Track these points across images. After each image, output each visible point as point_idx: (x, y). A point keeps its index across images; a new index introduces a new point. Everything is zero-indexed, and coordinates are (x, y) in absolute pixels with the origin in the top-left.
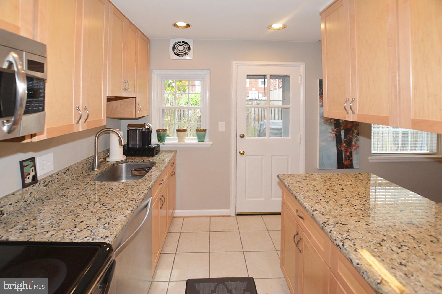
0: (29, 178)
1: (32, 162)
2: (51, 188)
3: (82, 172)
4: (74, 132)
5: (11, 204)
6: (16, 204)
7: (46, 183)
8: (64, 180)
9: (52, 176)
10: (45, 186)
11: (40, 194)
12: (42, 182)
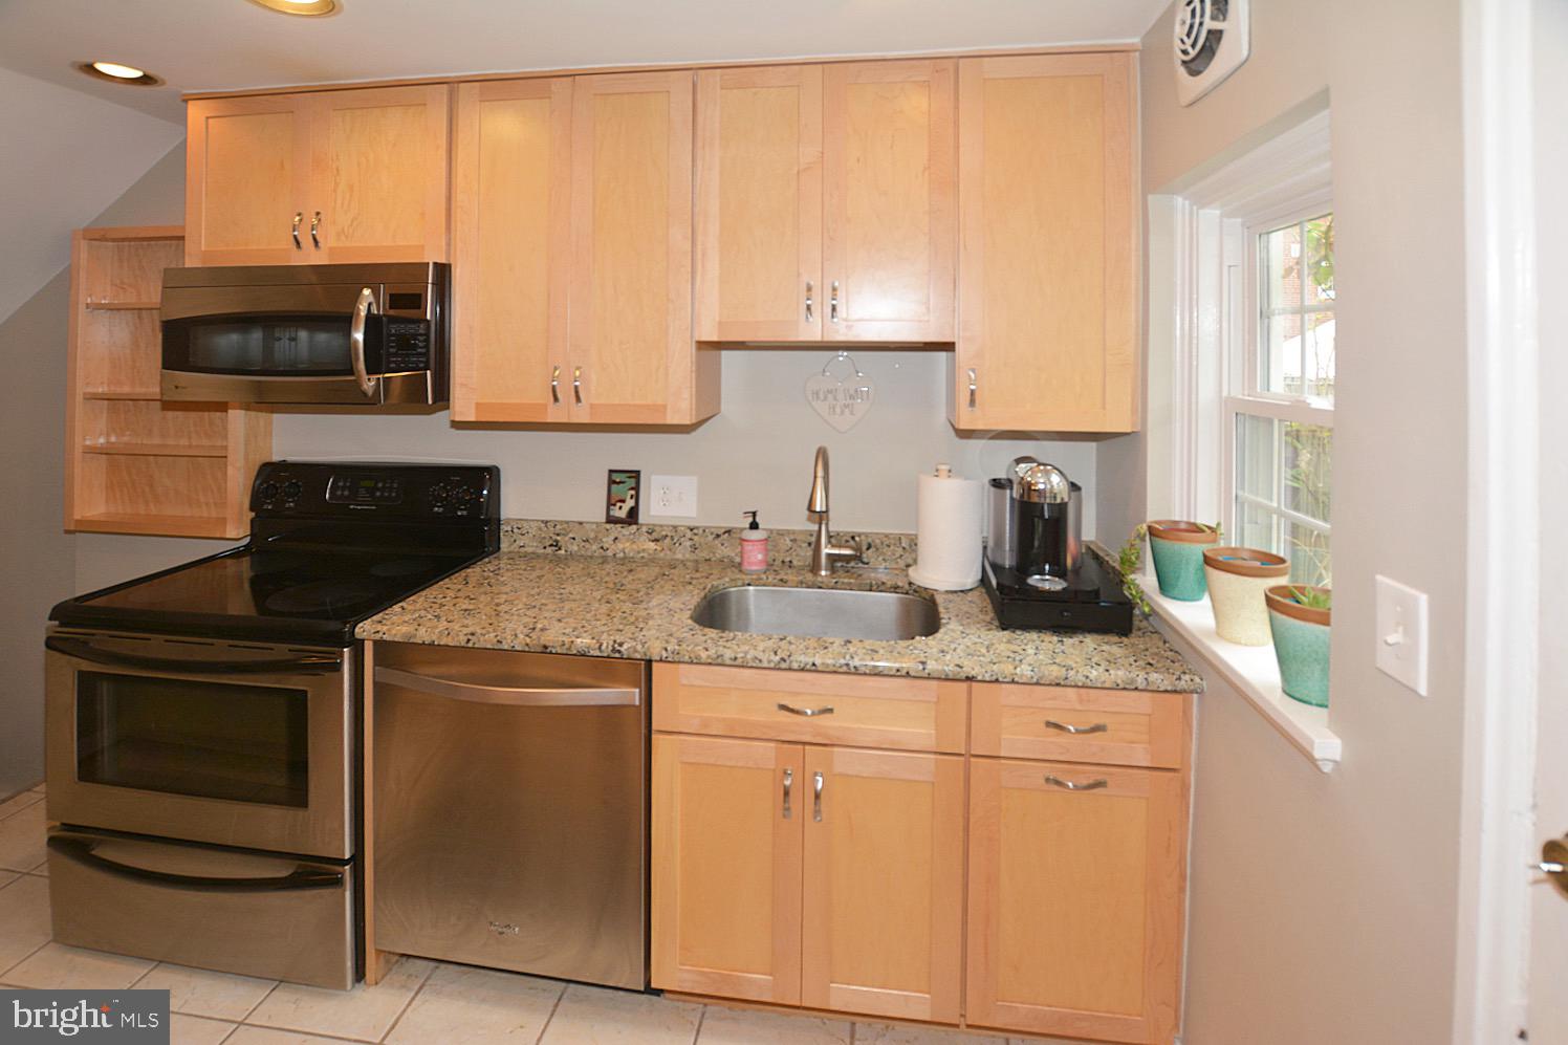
0: (620, 508)
1: (633, 480)
2: (668, 552)
3: (791, 562)
4: (549, 420)
5: (574, 539)
6: (583, 544)
7: (655, 536)
8: (714, 553)
9: (675, 527)
10: (653, 541)
11: (639, 552)
12: (644, 529)
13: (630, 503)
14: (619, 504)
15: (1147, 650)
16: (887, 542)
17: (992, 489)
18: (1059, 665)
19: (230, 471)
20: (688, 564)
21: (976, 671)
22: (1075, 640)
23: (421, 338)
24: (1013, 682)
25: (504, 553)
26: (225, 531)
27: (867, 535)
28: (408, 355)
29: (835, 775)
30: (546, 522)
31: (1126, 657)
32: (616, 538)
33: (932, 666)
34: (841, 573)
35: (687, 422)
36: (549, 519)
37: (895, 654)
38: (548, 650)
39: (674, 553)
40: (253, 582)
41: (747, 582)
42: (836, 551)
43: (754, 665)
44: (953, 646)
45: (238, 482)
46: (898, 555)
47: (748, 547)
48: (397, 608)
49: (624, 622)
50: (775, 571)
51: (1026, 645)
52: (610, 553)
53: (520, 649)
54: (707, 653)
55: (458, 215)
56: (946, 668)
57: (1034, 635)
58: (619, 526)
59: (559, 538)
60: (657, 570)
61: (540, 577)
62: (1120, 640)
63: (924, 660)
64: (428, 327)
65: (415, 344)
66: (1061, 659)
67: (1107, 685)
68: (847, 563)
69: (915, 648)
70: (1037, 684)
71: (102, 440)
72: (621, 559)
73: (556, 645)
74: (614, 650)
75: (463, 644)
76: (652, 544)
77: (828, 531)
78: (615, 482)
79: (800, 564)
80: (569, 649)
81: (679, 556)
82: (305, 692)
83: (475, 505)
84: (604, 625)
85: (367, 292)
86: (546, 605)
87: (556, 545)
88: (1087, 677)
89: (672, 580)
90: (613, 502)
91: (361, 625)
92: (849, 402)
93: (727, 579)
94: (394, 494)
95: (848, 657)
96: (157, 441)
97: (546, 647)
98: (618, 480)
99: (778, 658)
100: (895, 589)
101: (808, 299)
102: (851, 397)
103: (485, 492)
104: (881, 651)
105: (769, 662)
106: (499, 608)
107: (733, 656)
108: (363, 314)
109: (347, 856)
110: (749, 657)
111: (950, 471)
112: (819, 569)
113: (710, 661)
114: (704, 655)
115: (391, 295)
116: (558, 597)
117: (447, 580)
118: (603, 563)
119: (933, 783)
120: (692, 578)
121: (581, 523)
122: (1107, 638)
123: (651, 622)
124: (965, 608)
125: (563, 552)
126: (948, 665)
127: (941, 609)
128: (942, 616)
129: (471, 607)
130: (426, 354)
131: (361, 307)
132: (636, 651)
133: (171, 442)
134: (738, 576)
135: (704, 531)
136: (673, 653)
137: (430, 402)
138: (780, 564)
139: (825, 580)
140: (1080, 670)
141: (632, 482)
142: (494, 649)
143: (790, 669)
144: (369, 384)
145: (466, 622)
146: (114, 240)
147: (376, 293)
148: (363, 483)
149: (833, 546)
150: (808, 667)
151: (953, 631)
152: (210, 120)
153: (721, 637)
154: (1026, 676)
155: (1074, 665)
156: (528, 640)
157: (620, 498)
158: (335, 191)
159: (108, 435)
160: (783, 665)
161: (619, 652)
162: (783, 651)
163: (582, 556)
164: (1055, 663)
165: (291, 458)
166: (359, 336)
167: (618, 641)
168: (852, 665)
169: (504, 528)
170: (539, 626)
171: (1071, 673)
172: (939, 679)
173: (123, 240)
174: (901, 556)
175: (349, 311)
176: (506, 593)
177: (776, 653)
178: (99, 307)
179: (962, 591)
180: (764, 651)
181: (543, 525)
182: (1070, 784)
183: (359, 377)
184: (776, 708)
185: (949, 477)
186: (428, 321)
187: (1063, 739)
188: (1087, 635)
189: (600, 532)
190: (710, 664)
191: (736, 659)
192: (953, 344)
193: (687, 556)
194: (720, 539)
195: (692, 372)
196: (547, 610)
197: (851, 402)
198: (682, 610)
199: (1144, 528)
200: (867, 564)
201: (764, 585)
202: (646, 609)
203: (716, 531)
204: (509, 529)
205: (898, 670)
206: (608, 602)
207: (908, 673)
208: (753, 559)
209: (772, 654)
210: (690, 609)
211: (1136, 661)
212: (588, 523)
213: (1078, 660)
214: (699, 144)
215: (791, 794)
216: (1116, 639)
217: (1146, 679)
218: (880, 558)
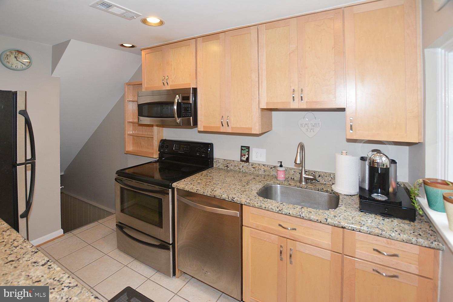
0: (244, 157)
2: (257, 172)
3: (294, 178)
4: (221, 131)
5: (232, 165)
6: (234, 167)
7: (253, 166)
8: (270, 173)
9: (259, 164)
10: (253, 168)
11: (249, 171)
12: (250, 164)
13: (247, 156)
14: (244, 156)
15: (421, 229)
16: (326, 175)
17: (360, 160)
18: (379, 229)
19: (154, 141)
20: (262, 176)
21: (346, 225)
22: (390, 220)
23: (190, 108)
24: (360, 231)
25: (214, 168)
26: (153, 156)
27: (319, 172)
28: (187, 113)
29: (297, 250)
30: (225, 160)
31: (410, 230)
32: (243, 166)
33: (329, 220)
34: (309, 184)
35: (258, 133)
36: (225, 159)
37: (317, 214)
38: (216, 197)
39: (259, 172)
40: (159, 169)
41: (279, 183)
42: (307, 176)
43: (271, 210)
44: (339, 215)
45: (156, 144)
46: (329, 180)
47: (279, 172)
48: (183, 180)
49: (238, 191)
50: (288, 181)
51: (369, 219)
52: (241, 170)
53: (209, 196)
54: (257, 205)
55: (198, 74)
56: (334, 222)
57: (373, 216)
58: (244, 162)
59: (228, 165)
60: (253, 177)
61: (220, 176)
62: (410, 223)
63: (327, 218)
64: (191, 106)
65: (188, 110)
66: (381, 226)
67: (398, 240)
68: (312, 181)
69: (325, 214)
70: (369, 234)
71: (131, 132)
72: (244, 172)
73: (217, 196)
74: (232, 200)
75: (195, 192)
76: (253, 169)
77: (305, 170)
78: (243, 150)
79: (297, 179)
80: (221, 197)
81: (260, 173)
82: (162, 199)
83: (207, 154)
84: (232, 192)
85: (177, 96)
86: (219, 184)
87: (227, 166)
88: (390, 235)
89: (256, 180)
90: (242, 155)
91: (173, 184)
92: (312, 128)
93: (272, 182)
94: (188, 149)
95: (301, 213)
96: (141, 133)
97: (215, 196)
98: (243, 149)
99: (278, 210)
100: (327, 191)
101: (293, 95)
102: (313, 126)
103: (209, 150)
104: (312, 213)
105: (276, 210)
106: (207, 183)
107: (265, 207)
108: (176, 101)
109: (171, 243)
110: (270, 208)
111: (347, 153)
112: (302, 182)
113: (258, 207)
114: (256, 205)
115: (183, 97)
116: (223, 182)
117: (197, 174)
118: (239, 173)
119: (330, 261)
120: (262, 180)
121: (234, 161)
122: (404, 221)
123: (245, 193)
124: (349, 202)
125: (229, 169)
126: (335, 221)
127: (340, 201)
128: (340, 203)
129: (200, 182)
130: (191, 112)
131: (176, 100)
132: (238, 201)
133: (144, 133)
134: (276, 181)
135: (267, 166)
136: (248, 203)
137: (192, 125)
138: (290, 179)
139: (303, 185)
140: (388, 232)
141: (247, 150)
142: (202, 195)
143: (282, 214)
144: (178, 120)
145: (198, 186)
146: (133, 85)
147: (179, 96)
148: (181, 146)
149: (306, 175)
150: (288, 214)
151: (342, 209)
152: (146, 55)
153: (263, 200)
154: (365, 230)
155: (385, 230)
156: (211, 193)
157: (244, 154)
158: (171, 70)
159: (133, 131)
160: (280, 212)
161: (233, 200)
162: (280, 207)
163: (234, 170)
164: (378, 228)
165: (167, 139)
166: (175, 107)
167: (234, 197)
168: (302, 216)
169: (214, 160)
170: (215, 190)
171: (384, 233)
172: (332, 225)
173: (134, 85)
174: (331, 180)
175: (173, 101)
176: (210, 179)
177: (278, 208)
178: (130, 101)
179: (350, 195)
180: (274, 207)
181: (224, 161)
182: (384, 274)
183: (176, 118)
184: (278, 225)
185: (347, 155)
186: (191, 103)
187: (380, 256)
188: (396, 219)
189: (238, 164)
190: (258, 208)
191: (266, 208)
192: (345, 108)
193: (263, 173)
194: (272, 169)
195: (259, 118)
196: (218, 186)
197: (313, 128)
198: (255, 190)
199: (421, 181)
200: (319, 182)
201: (284, 185)
202: (245, 188)
203: (271, 166)
204: (216, 161)
205: (317, 220)
206: (235, 185)
207: (321, 221)
208: (280, 177)
209: (277, 208)
210: (257, 190)
211: (414, 232)
212: (235, 161)
213: (388, 228)
214: (259, 48)
215: (282, 253)
216: (408, 222)
217: (416, 241)
218: (323, 180)
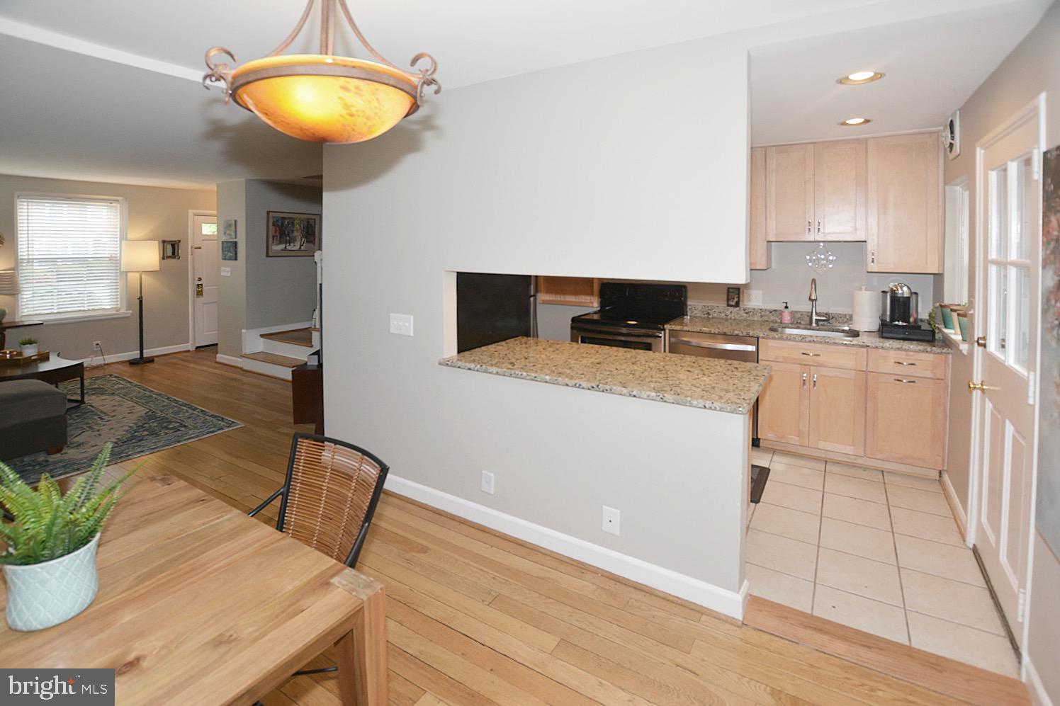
0: (732, 301)
2: (751, 317)
3: (801, 321)
5: (715, 312)
6: (719, 314)
7: (746, 311)
8: (770, 317)
9: (754, 309)
11: (740, 317)
12: (742, 309)
13: (736, 300)
16: (840, 316)
17: (881, 294)
21: (870, 345)
24: (883, 348)
25: (688, 316)
27: (832, 312)
29: (820, 375)
32: (731, 312)
33: (854, 342)
34: (821, 325)
36: (707, 305)
41: (784, 327)
42: (819, 318)
43: (793, 340)
44: (863, 340)
46: (844, 321)
47: (784, 315)
50: (795, 323)
52: (729, 317)
58: (732, 307)
59: (710, 312)
67: (916, 350)
68: (824, 322)
70: (891, 349)
72: (733, 319)
74: (747, 334)
76: (745, 315)
77: (815, 311)
78: (730, 292)
79: (804, 322)
81: (756, 319)
82: (651, 343)
90: (729, 299)
93: (777, 325)
99: (801, 339)
100: (843, 331)
101: (809, 227)
102: (826, 261)
105: (798, 339)
110: (791, 337)
112: (812, 324)
114: (777, 337)
119: (855, 379)
125: (711, 316)
126: (860, 343)
128: (861, 335)
132: (754, 335)
134: (780, 325)
135: (765, 310)
136: (767, 335)
139: (815, 327)
141: (737, 292)
150: (812, 341)
151: (864, 337)
154: (887, 347)
157: (732, 297)
160: (803, 341)
163: (718, 318)
169: (689, 307)
174: (847, 321)
181: (705, 307)
182: (904, 381)
184: (801, 353)
185: (865, 290)
187: (902, 367)
189: (724, 310)
190: (779, 339)
191: (787, 338)
192: (866, 241)
193: (759, 319)
194: (772, 313)
195: (766, 251)
200: (832, 322)
203: (770, 310)
205: (842, 343)
208: (786, 319)
212: (720, 306)
217: (931, 349)
218: (837, 322)
